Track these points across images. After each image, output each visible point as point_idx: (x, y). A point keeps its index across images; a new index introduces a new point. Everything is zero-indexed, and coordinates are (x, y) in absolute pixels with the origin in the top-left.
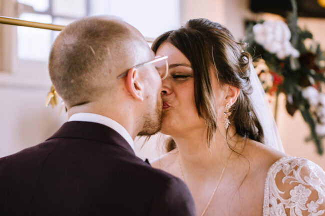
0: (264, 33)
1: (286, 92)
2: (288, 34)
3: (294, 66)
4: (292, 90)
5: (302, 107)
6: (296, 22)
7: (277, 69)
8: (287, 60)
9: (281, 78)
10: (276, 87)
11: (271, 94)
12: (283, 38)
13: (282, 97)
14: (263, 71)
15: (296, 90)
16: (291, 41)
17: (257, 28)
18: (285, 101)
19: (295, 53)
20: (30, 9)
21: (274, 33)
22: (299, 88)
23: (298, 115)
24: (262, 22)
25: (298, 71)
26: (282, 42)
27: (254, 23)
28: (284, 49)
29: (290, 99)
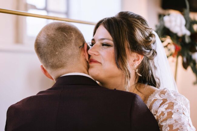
0: (170, 21)
1: (183, 56)
2: (184, 22)
3: (187, 40)
4: (186, 54)
5: (192, 64)
6: (188, 15)
7: (178, 42)
8: (184, 37)
9: (180, 47)
10: (177, 52)
11: (174, 57)
12: (181, 24)
13: (180, 58)
14: (169, 44)
15: (188, 54)
16: (186, 26)
17: (166, 19)
18: (182, 61)
19: (188, 33)
20: (34, 7)
21: (176, 21)
22: (190, 53)
23: (189, 69)
24: (169, 15)
25: (189, 44)
26: (180, 27)
27: (164, 15)
28: (181, 30)
29: (185, 60)
